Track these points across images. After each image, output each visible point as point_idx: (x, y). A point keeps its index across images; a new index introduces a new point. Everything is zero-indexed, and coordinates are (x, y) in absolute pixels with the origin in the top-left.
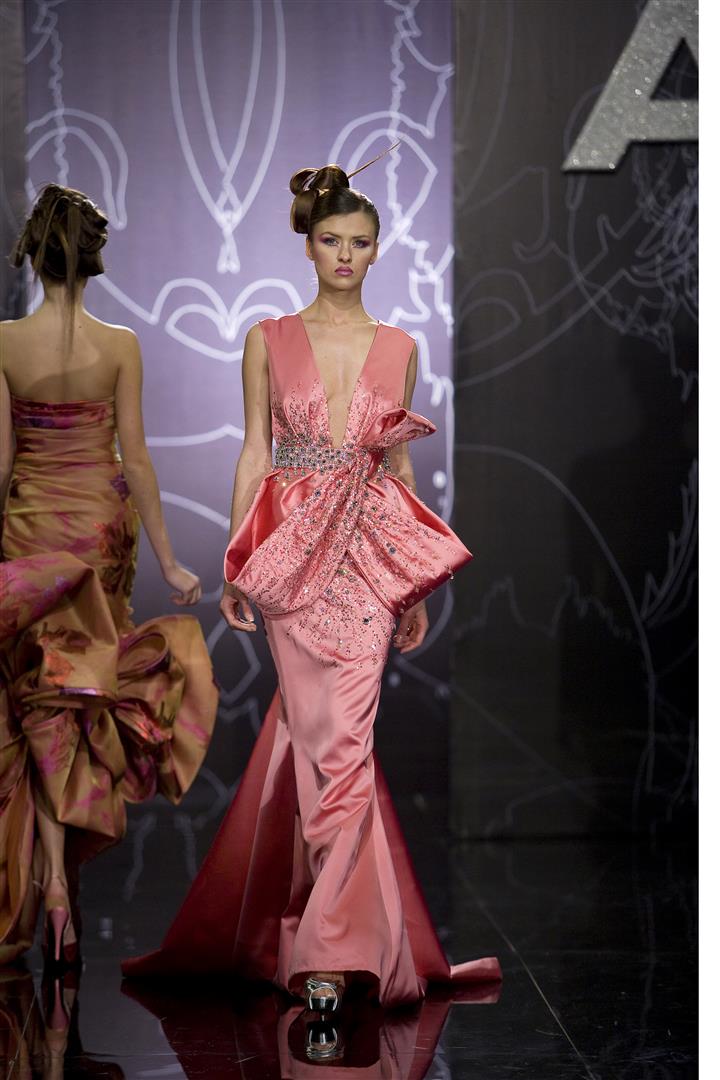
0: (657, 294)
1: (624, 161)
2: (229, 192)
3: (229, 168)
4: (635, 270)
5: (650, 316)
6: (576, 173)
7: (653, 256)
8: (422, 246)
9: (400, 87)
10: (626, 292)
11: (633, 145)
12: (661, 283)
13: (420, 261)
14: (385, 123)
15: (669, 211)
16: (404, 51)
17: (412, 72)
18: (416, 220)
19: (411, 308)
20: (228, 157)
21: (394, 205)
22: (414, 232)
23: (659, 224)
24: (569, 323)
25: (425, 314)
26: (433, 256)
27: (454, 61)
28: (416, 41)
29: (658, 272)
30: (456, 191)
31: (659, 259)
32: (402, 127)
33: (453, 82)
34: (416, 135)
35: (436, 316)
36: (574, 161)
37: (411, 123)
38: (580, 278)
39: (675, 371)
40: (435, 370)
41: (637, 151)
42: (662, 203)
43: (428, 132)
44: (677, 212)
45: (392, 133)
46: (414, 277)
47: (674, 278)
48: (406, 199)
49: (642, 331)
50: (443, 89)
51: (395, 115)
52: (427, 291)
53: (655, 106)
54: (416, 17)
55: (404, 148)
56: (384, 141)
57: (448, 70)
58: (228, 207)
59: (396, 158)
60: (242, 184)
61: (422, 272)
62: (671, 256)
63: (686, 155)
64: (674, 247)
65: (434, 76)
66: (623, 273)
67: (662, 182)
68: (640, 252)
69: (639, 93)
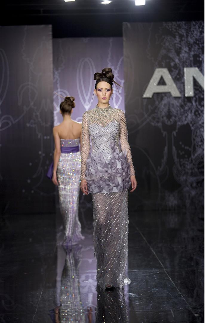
0: (159, 118)
1: (153, 96)
2: (87, 102)
3: (87, 98)
4: (155, 114)
5: (158, 122)
6: (145, 98)
10: (154, 118)
15: (161, 104)
20: (87, 96)
21: (115, 104)
23: (159, 106)
24: (145, 123)
27: (124, 79)
28: (118, 77)
30: (125, 101)
31: (159, 112)
33: (124, 83)
34: (118, 92)
36: (145, 96)
38: (146, 116)
39: (162, 131)
41: (155, 94)
42: (159, 103)
43: (120, 91)
48: (117, 103)
49: (157, 125)
50: (122, 85)
53: (158, 87)
54: (118, 72)
55: (116, 95)
57: (123, 81)
58: (87, 105)
60: (89, 101)
62: (161, 112)
63: (163, 95)
64: (162, 110)
65: (120, 83)
66: (153, 115)
67: (159, 99)
68: (156, 111)
69: (155, 84)
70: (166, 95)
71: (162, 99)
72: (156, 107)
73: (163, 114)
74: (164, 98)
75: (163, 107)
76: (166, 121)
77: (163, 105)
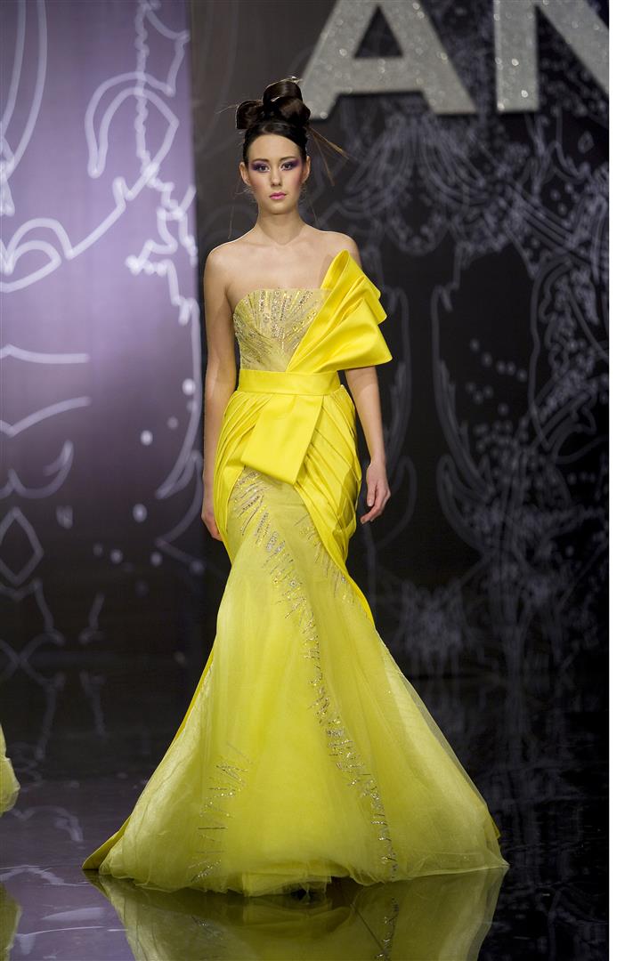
0: (365, 224)
1: (335, 111)
2: (3, 145)
3: (2, 125)
4: (348, 203)
7: (360, 192)
8: (167, 188)
9: (143, 53)
11: (341, 98)
12: (368, 214)
13: (167, 200)
14: (133, 83)
15: (373, 152)
16: (147, 23)
17: (154, 39)
18: (163, 165)
19: (160, 241)
21: (142, 153)
22: (162, 175)
23: (365, 164)
25: (172, 247)
26: (177, 196)
27: (189, 27)
28: (158, 13)
29: (366, 205)
30: (195, 140)
31: (366, 193)
32: (147, 86)
33: (190, 47)
34: (160, 93)
35: (182, 249)
37: (155, 83)
40: (183, 293)
41: (345, 103)
42: (366, 146)
43: (169, 90)
44: (379, 153)
45: (139, 92)
46: (162, 215)
47: (378, 209)
48: (153, 147)
50: (180, 54)
51: (141, 76)
52: (173, 226)
53: (359, 64)
55: (150, 106)
56: (132, 100)
57: (184, 37)
58: (2, 159)
59: (143, 114)
61: (168, 210)
62: (376, 191)
63: (385, 104)
64: (379, 183)
65: (172, 42)
66: (336, 206)
67: (366, 128)
68: (350, 188)
69: (343, 52)
70: (399, 108)
71: (379, 127)
72: (352, 167)
73: (388, 200)
74: (390, 122)
75: (383, 165)
76: (403, 236)
77: (385, 156)
